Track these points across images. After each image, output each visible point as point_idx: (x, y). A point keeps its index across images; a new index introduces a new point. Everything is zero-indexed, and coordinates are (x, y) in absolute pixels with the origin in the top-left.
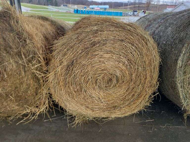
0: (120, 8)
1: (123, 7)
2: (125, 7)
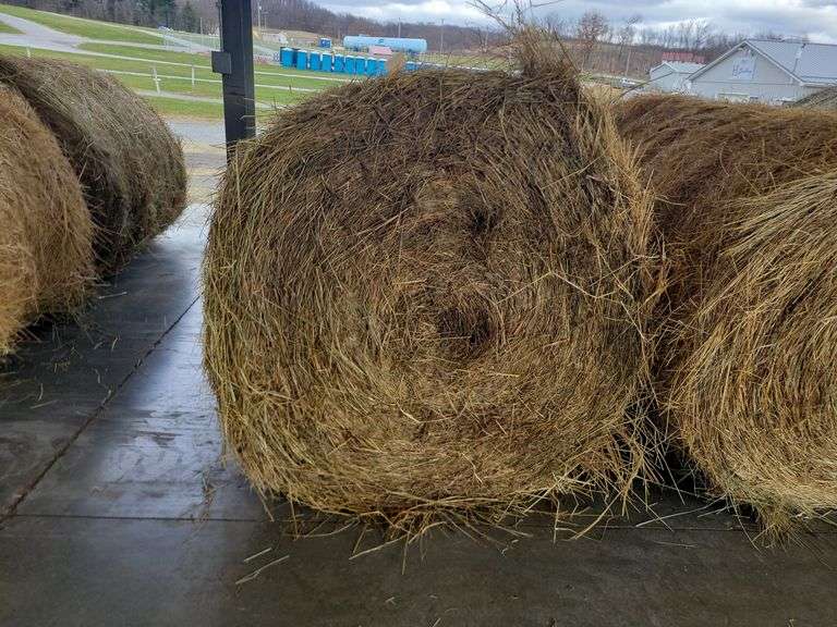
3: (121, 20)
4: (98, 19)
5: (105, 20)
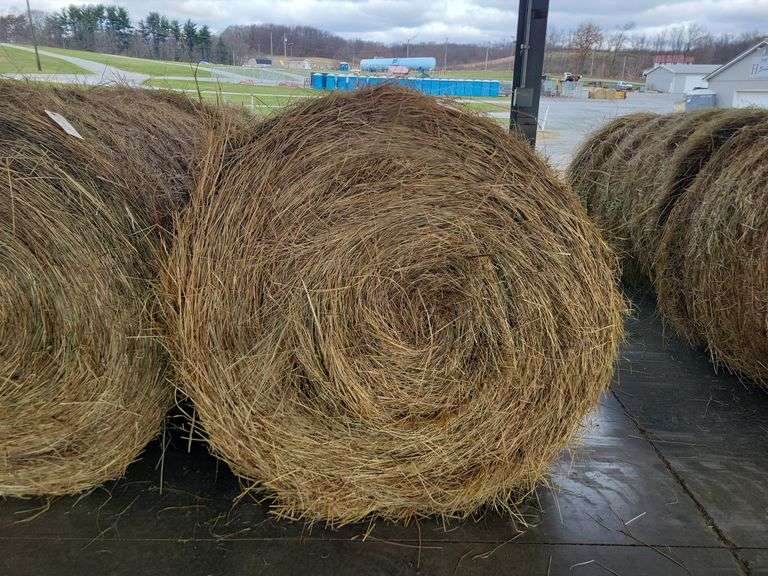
1: (486, 63)
2: (494, 62)
3: (165, 58)
4: (145, 57)
5: (151, 58)
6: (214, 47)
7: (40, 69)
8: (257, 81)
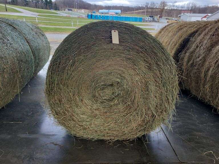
0: (127, 13)
6: (53, 5)
7: (7, 11)
8: (71, 16)
